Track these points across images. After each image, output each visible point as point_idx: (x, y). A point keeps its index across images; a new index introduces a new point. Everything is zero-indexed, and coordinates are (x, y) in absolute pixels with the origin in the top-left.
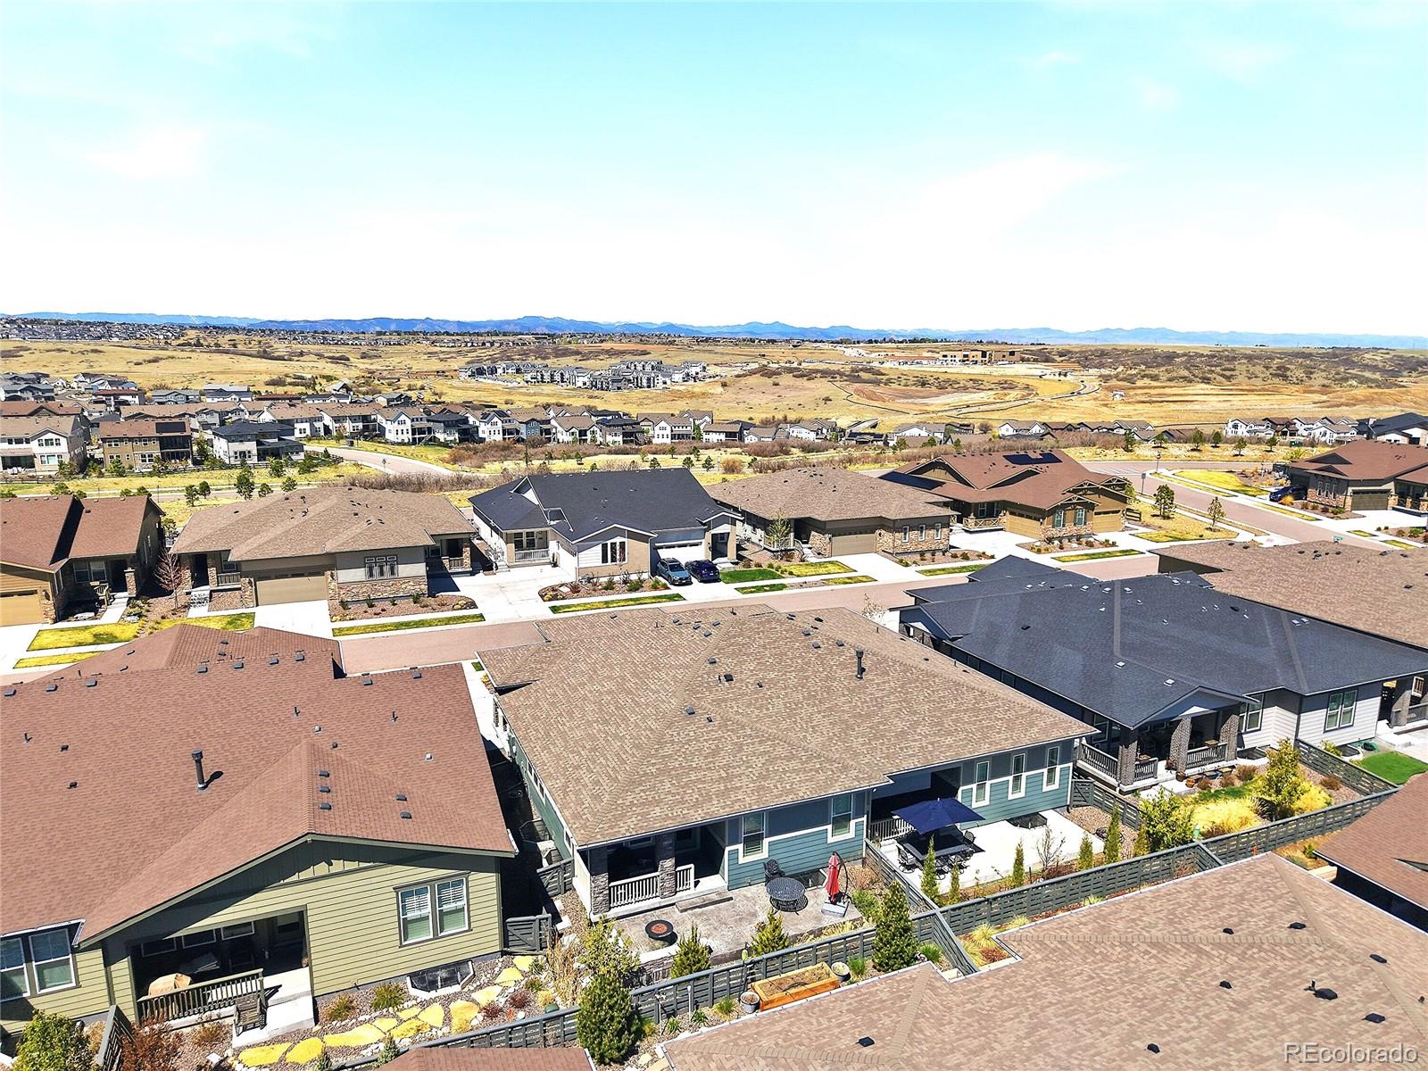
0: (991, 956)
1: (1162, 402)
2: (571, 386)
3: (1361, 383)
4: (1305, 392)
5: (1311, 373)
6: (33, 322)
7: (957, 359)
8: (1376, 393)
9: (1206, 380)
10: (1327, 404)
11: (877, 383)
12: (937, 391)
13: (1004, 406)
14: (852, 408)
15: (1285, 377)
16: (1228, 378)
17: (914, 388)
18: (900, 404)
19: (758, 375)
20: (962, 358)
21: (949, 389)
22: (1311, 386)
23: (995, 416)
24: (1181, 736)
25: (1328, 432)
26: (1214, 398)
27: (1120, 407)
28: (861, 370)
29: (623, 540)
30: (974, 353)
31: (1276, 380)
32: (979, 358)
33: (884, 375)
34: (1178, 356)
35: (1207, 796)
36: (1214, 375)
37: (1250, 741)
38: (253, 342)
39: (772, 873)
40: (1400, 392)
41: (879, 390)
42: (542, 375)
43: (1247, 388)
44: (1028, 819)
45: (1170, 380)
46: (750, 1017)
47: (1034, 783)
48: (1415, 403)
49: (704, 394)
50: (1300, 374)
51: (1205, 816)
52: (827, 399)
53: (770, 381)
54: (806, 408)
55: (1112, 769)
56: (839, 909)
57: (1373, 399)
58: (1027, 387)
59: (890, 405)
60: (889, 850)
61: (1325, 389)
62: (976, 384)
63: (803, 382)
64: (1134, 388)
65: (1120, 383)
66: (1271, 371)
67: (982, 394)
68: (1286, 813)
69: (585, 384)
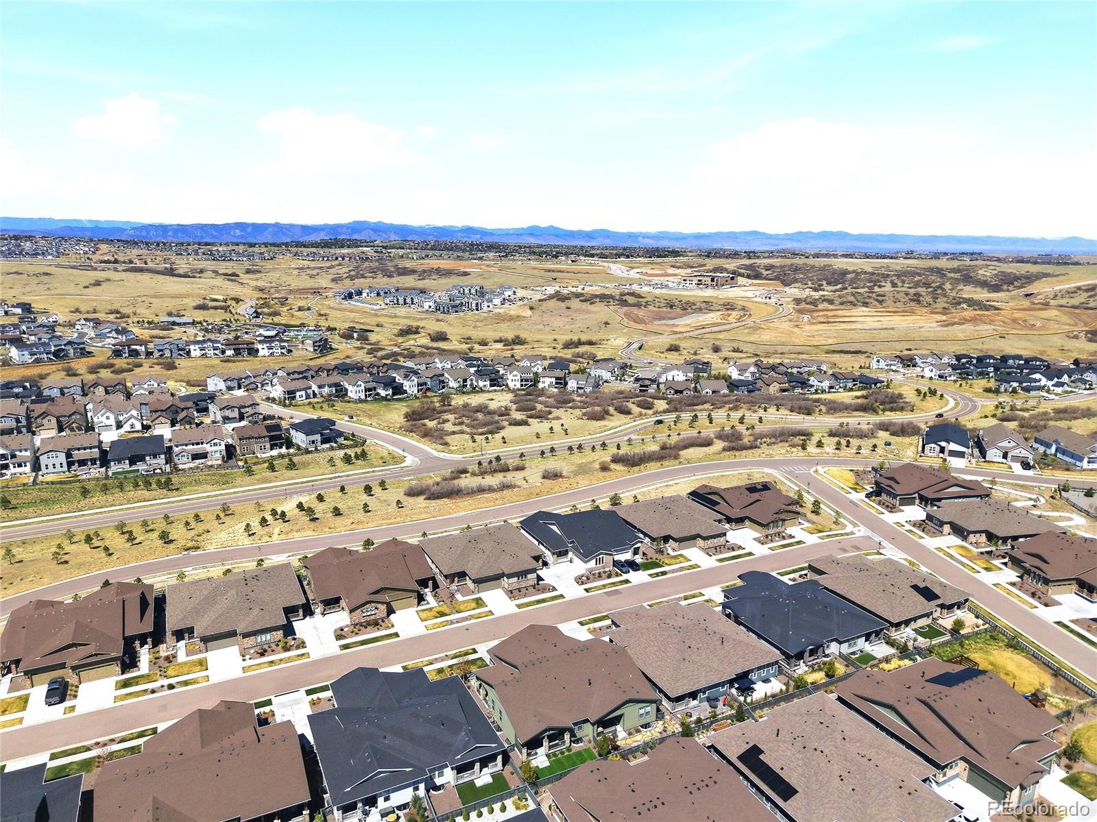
0: (761, 717)
1: (835, 322)
2: (420, 309)
3: (969, 306)
4: (932, 313)
5: (937, 298)
7: (694, 283)
8: (978, 315)
9: (865, 304)
10: (946, 323)
11: (638, 305)
12: (681, 312)
13: (728, 327)
14: (625, 331)
15: (919, 302)
16: (881, 302)
17: (665, 309)
18: (657, 325)
19: (555, 300)
20: (697, 282)
21: (689, 310)
22: (936, 308)
23: (722, 336)
24: (807, 654)
25: (934, 370)
26: (871, 319)
27: (807, 327)
28: (627, 294)
30: (705, 279)
31: (912, 304)
32: (709, 282)
33: (642, 297)
34: (849, 273)
35: (814, 671)
36: (871, 300)
37: (827, 652)
39: (708, 700)
40: (994, 314)
41: (641, 313)
42: (398, 299)
43: (893, 310)
44: (766, 681)
45: (842, 304)
46: (713, 733)
47: (768, 671)
48: (1004, 322)
49: (518, 317)
50: (929, 299)
51: (811, 678)
52: (607, 323)
53: (563, 305)
54: (593, 330)
55: (788, 664)
56: (725, 708)
57: (976, 319)
58: (743, 309)
59: (650, 327)
60: (734, 691)
61: (945, 311)
62: (707, 306)
63: (586, 306)
64: (817, 311)
65: (808, 306)
66: (910, 297)
67: (712, 315)
68: (833, 676)
69: (430, 307)
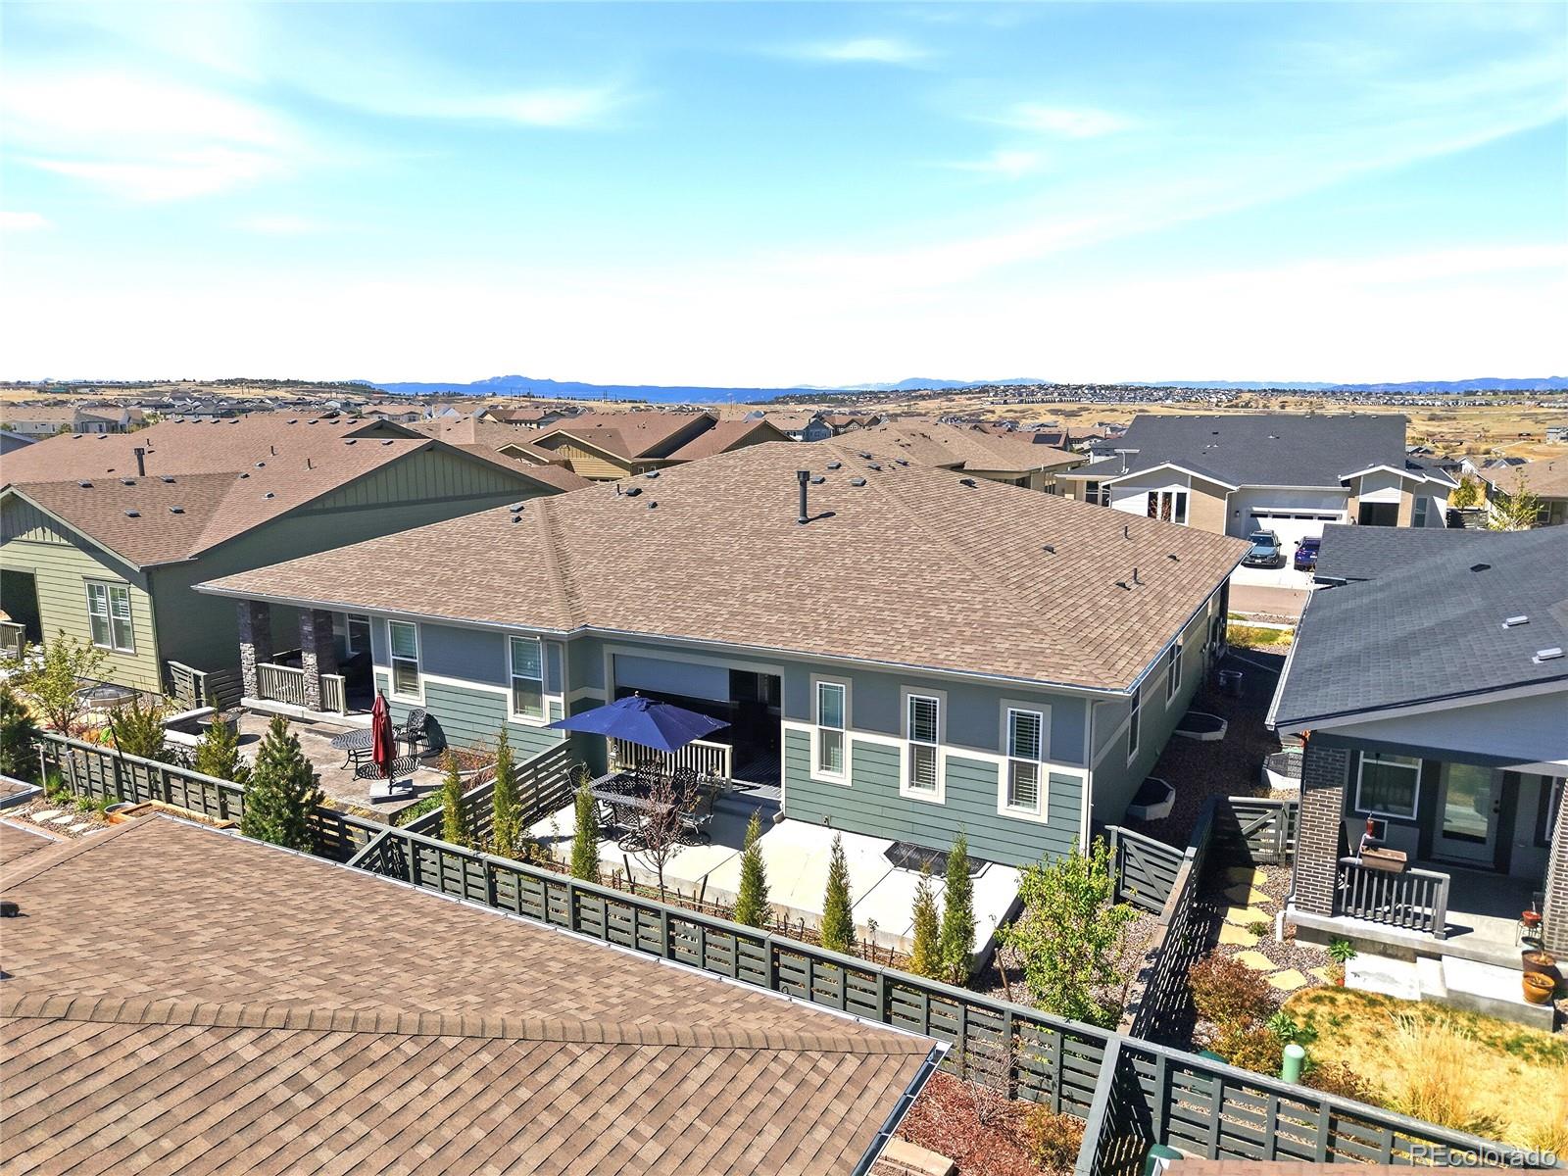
6: (1107, 388)
29: (1182, 489)
38: (1304, 404)
47: (969, 782)
